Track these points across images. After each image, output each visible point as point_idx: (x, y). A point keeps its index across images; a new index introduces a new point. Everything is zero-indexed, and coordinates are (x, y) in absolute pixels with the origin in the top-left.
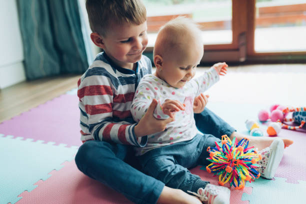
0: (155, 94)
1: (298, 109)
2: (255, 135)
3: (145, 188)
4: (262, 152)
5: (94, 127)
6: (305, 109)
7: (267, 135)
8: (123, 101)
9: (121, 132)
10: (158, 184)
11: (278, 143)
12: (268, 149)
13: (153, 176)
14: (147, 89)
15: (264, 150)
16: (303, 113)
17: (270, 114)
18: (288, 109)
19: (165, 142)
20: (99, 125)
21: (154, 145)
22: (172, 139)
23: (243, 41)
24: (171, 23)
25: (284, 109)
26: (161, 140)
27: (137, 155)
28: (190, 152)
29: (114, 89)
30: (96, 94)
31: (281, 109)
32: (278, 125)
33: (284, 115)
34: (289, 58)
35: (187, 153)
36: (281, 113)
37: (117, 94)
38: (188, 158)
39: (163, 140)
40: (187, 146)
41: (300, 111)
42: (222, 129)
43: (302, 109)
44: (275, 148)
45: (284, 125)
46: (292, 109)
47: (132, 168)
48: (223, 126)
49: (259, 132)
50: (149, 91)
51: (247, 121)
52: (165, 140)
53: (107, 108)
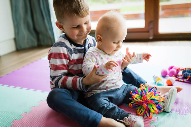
0: (96, 59)
1: (185, 69)
2: (159, 85)
3: (91, 118)
4: (163, 95)
5: (55, 78)
6: (190, 69)
7: (167, 85)
8: (75, 64)
9: (74, 82)
10: (99, 115)
11: (173, 90)
12: (167, 94)
13: (95, 111)
14: (91, 56)
15: (165, 94)
16: (189, 71)
17: (168, 72)
18: (179, 68)
19: (103, 89)
20: (59, 77)
21: (96, 91)
22: (107, 87)
23: (151, 26)
24: (106, 15)
25: (177, 69)
26: (100, 88)
27: (85, 97)
28: (118, 95)
29: (70, 56)
30: (59, 58)
31: (175, 69)
32: (173, 79)
33: (178, 72)
34: (181, 37)
35: (117, 96)
36: (175, 71)
37: (71, 59)
38: (117, 99)
39: (102, 88)
40: (117, 92)
41: (187, 70)
42: (139, 81)
43: (188, 69)
44: (172, 93)
45: (177, 79)
46: (182, 69)
47: (82, 105)
48: (139, 79)
49: (161, 83)
50: (92, 57)
51: (154, 76)
52: (103, 88)
53: (64, 67)
